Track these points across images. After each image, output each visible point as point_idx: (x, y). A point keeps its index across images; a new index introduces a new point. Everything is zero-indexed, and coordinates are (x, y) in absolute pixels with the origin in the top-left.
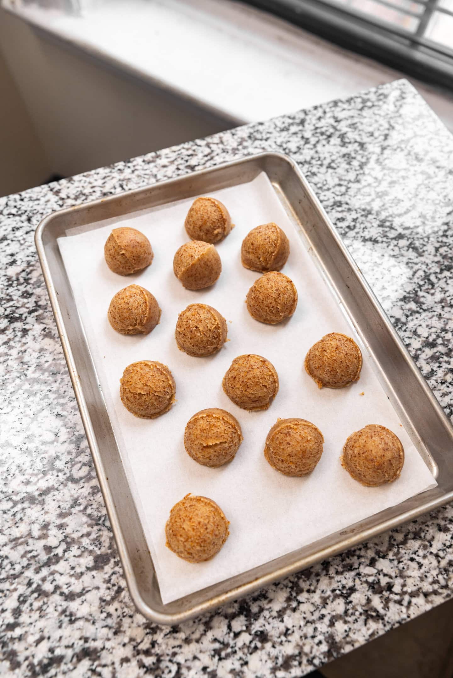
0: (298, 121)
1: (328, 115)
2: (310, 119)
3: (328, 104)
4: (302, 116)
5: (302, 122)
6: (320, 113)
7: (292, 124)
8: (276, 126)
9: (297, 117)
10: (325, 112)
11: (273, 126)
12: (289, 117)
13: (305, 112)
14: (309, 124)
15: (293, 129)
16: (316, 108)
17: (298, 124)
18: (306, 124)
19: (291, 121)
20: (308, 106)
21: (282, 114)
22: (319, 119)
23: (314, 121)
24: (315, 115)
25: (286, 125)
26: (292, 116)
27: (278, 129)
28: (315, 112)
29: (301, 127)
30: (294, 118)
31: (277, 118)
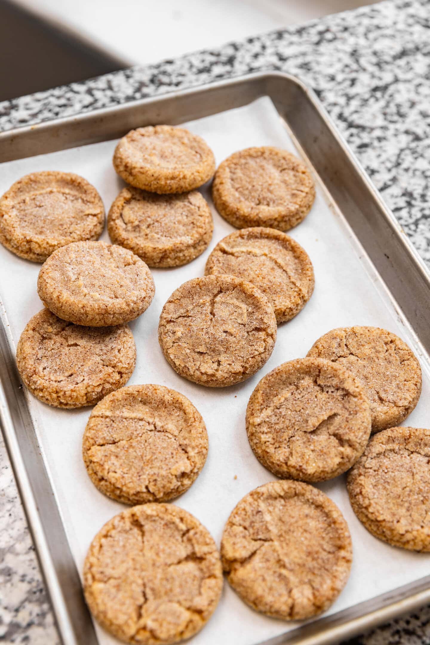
0: (224, 59)
1: (269, 51)
2: (243, 57)
3: (269, 35)
4: (230, 51)
5: (231, 61)
6: (256, 48)
7: (216, 63)
8: (191, 66)
9: (223, 52)
10: (264, 47)
11: (187, 66)
12: (212, 54)
13: (235, 47)
14: (241, 63)
15: (217, 70)
16: (251, 41)
17: (225, 64)
18: (237, 64)
19: (213, 59)
20: (240, 38)
21: (201, 48)
22: (256, 56)
23: (248, 59)
24: (248, 51)
25: (207, 64)
26: (216, 52)
27: (194, 70)
28: (249, 46)
29: (228, 68)
30: (218, 55)
31: (193, 54)
